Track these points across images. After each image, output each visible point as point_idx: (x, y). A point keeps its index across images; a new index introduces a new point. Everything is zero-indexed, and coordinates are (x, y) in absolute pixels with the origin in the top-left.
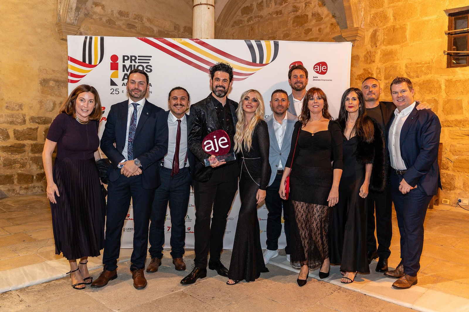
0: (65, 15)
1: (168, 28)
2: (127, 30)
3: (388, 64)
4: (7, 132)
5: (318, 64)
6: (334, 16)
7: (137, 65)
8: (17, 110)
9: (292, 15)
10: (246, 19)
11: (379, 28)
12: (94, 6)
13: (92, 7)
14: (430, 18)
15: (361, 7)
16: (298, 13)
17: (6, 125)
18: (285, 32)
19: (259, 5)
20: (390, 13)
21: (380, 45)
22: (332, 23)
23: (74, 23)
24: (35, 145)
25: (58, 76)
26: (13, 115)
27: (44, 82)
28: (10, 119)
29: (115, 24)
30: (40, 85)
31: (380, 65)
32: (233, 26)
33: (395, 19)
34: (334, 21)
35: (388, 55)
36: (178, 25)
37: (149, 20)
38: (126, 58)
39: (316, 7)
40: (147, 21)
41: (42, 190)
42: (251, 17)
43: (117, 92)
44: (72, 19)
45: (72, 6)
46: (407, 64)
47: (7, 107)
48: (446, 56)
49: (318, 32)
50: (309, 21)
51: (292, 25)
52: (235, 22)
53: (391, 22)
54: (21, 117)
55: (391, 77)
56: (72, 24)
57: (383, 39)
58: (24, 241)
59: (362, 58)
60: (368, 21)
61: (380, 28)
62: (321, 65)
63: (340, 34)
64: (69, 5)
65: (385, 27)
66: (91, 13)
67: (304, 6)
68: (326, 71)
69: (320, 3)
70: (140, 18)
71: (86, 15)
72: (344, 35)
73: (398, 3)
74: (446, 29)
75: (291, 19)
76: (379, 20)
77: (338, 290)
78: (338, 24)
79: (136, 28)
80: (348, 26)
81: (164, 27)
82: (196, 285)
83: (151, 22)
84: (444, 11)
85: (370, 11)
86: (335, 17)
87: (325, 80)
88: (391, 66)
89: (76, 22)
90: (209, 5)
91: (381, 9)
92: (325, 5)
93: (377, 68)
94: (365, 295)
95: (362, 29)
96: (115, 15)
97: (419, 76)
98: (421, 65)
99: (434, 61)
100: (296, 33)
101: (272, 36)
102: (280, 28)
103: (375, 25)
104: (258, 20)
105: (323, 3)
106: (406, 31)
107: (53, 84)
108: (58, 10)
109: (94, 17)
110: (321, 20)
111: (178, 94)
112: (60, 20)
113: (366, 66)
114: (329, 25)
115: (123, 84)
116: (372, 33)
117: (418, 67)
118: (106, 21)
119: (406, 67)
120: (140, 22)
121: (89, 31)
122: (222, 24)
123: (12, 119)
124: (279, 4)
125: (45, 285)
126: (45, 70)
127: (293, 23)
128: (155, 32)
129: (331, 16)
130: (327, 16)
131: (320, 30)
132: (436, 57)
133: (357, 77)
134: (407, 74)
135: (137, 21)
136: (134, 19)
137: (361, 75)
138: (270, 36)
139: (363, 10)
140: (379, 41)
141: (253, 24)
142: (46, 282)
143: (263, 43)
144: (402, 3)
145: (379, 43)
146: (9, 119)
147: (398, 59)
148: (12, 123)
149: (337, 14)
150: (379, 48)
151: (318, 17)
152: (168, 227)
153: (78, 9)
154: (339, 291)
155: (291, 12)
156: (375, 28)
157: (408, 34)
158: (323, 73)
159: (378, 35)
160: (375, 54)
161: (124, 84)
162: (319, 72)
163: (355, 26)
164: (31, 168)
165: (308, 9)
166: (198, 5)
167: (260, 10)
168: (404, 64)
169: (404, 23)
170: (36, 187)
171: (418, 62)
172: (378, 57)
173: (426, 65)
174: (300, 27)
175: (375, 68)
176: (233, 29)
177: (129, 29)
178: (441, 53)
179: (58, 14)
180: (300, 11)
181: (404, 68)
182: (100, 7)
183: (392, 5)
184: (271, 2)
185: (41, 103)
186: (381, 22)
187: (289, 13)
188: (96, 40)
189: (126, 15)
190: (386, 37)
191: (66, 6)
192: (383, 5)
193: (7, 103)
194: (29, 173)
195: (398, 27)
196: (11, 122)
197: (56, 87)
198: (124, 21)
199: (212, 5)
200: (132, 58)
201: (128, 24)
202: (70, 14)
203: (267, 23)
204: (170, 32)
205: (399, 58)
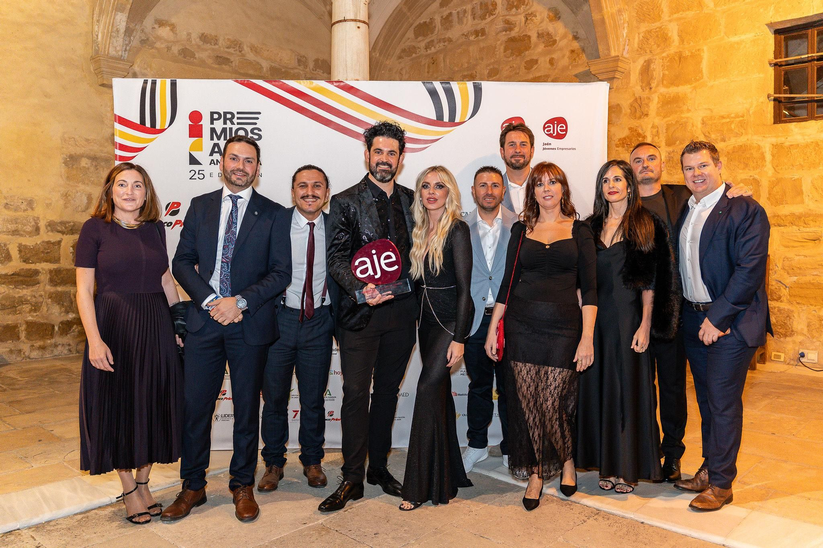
0: (106, 42)
1: (287, 62)
2: (216, 66)
3: (672, 119)
4: (8, 250)
5: (551, 121)
6: (576, 38)
7: (235, 127)
8: (25, 211)
9: (503, 37)
10: (423, 45)
11: (655, 57)
12: (156, 26)
13: (153, 28)
14: (743, 37)
15: (622, 22)
16: (513, 34)
17: (5, 236)
18: (491, 67)
19: (444, 19)
20: (673, 31)
21: (657, 86)
22: (572, 48)
23: (122, 56)
24: (58, 272)
25: (95, 149)
26: (18, 219)
27: (72, 160)
28: (11, 227)
29: (193, 56)
30: (64, 165)
31: (657, 121)
32: (400, 57)
33: (682, 40)
34: (576, 45)
35: (671, 104)
36: (304, 56)
37: (253, 49)
38: (216, 116)
39: (545, 22)
40: (250, 51)
41: (70, 350)
42: (433, 41)
43: (201, 176)
44: (118, 49)
45: (118, 27)
46: (704, 119)
47: (7, 206)
48: (772, 103)
49: (548, 66)
50: (533, 46)
51: (502, 54)
52: (404, 51)
53: (675, 46)
54: (31, 223)
55: (678, 142)
56: (120, 59)
57: (661, 75)
58: (40, 441)
59: (626, 109)
60: (636, 45)
61: (657, 57)
62: (556, 122)
63: (587, 68)
64: (113, 24)
65: (664, 55)
66: (152, 38)
67: (523, 19)
68: (564, 133)
69: (551, 14)
70: (238, 46)
71: (143, 42)
72: (593, 69)
73: (687, 13)
74: (772, 56)
75: (501, 44)
76: (655, 42)
77: (595, 515)
78: (583, 50)
79: (230, 64)
80: (601, 53)
81: (281, 60)
82: (346, 513)
83: (256, 51)
84: (767, 25)
85: (638, 28)
86: (578, 38)
87: (562, 149)
88: (677, 122)
89: (126, 55)
90: (360, 21)
91: (657, 24)
92: (559, 18)
93: (653, 127)
94: (642, 523)
95: (624, 59)
96: (193, 42)
97: (727, 139)
98: (728, 120)
99: (751, 112)
100: (511, 67)
101: (469, 73)
102: (482, 59)
103: (648, 51)
104: (444, 46)
105: (556, 16)
106: (701, 62)
107: (86, 164)
108: (94, 35)
109: (158, 45)
110: (553, 45)
111: (308, 177)
112: (97, 52)
113: (634, 123)
114: (568, 53)
115: (212, 162)
116: (643, 66)
117: (723, 124)
118: (179, 51)
119: (703, 124)
120: (238, 52)
121: (149, 69)
122: (380, 55)
123: (15, 226)
124: (480, 17)
125: (79, 517)
126: (73, 139)
127: (505, 50)
128: (264, 69)
129: (571, 37)
130: (564, 36)
131: (551, 62)
132: (754, 106)
133: (618, 143)
134: (705, 136)
135: (231, 50)
136: (227, 48)
137: (625, 138)
138: (466, 73)
139: (626, 25)
140: (654, 80)
141: (436, 53)
142: (81, 513)
143: (455, 86)
144: (693, 13)
145: (655, 83)
146: (9, 227)
147: (689, 111)
148: (15, 232)
149: (582, 33)
150: (655, 92)
151: (548, 39)
152: (294, 411)
153: (129, 32)
154: (596, 517)
155: (501, 32)
156: (647, 58)
157: (704, 65)
158: (560, 137)
159: (653, 68)
160: (650, 102)
161: (214, 161)
162: (554, 135)
163: (613, 54)
164: (49, 312)
165: (530, 25)
166: (340, 21)
167: (447, 29)
168: (700, 119)
169: (698, 48)
170: (59, 344)
171: (722, 114)
172: (654, 106)
173: (738, 120)
174: (517, 56)
175: (650, 126)
176: (400, 63)
177: (219, 64)
178: (764, 98)
179: (94, 42)
180: (516, 29)
181: (700, 125)
182: (168, 28)
183: (676, 16)
184: (466, 15)
185: (67, 197)
186: (658, 46)
187: (497, 34)
188: (163, 86)
189: (213, 41)
190: (667, 72)
191: (108, 27)
192: (660, 16)
193: (5, 198)
194: (45, 321)
195: (687, 55)
196: (13, 231)
197: (92, 169)
198: (209, 51)
199: (364, 22)
200: (227, 117)
201: (217, 56)
202: (115, 41)
203: (459, 51)
204: (292, 69)
205: (689, 108)
